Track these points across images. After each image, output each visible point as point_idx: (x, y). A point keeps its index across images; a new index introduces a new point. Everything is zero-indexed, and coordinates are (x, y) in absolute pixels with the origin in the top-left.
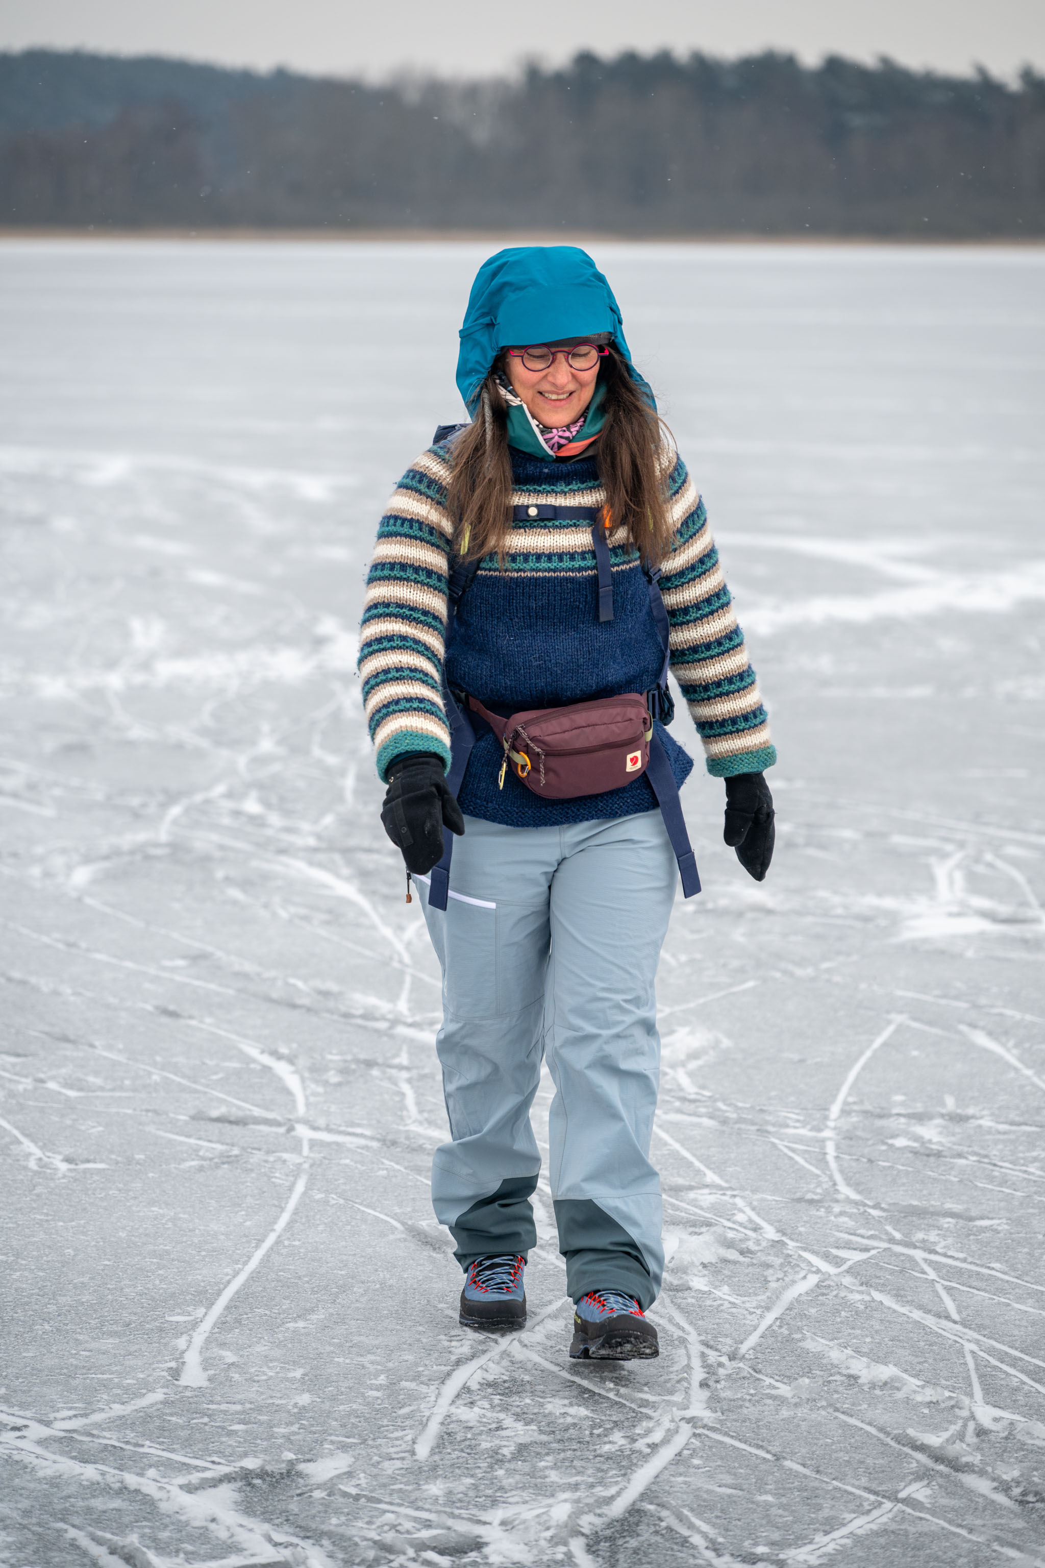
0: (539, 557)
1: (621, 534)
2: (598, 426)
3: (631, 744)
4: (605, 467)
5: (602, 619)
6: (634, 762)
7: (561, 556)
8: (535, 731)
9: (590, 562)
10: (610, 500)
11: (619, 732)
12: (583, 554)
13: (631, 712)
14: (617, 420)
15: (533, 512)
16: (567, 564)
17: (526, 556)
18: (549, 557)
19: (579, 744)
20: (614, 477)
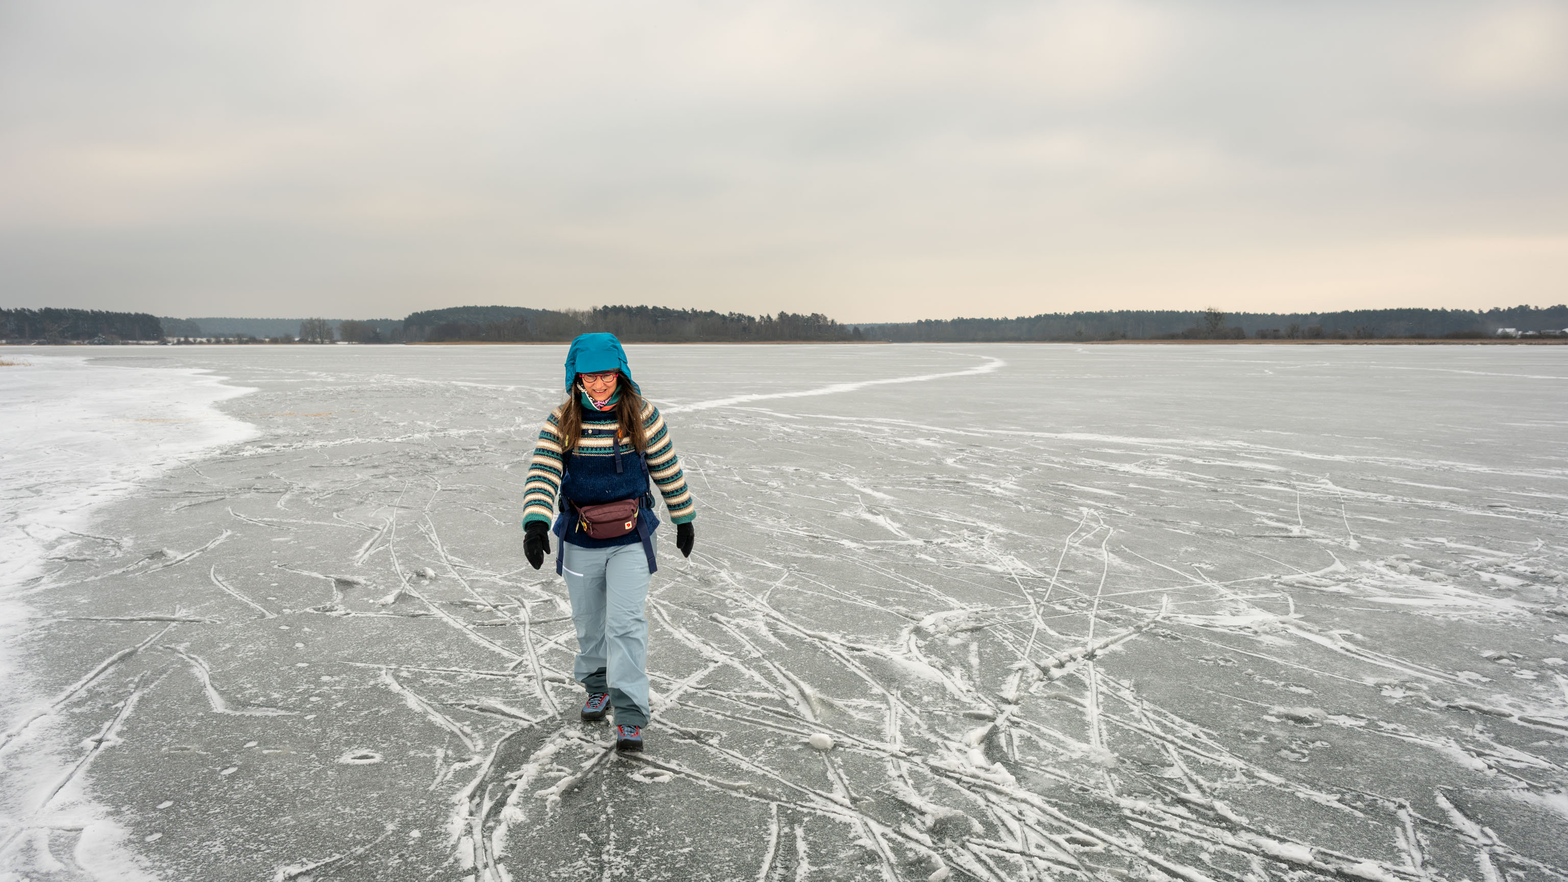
0: (592, 448)
1: (626, 440)
2: (616, 401)
3: (627, 519)
4: (619, 416)
5: (618, 471)
6: (629, 525)
7: (600, 449)
8: (588, 514)
9: (612, 451)
10: (621, 427)
11: (621, 515)
12: (609, 448)
13: (627, 507)
14: (622, 399)
15: (590, 432)
16: (603, 451)
17: (587, 448)
18: (596, 449)
19: (605, 519)
20: (622, 419)
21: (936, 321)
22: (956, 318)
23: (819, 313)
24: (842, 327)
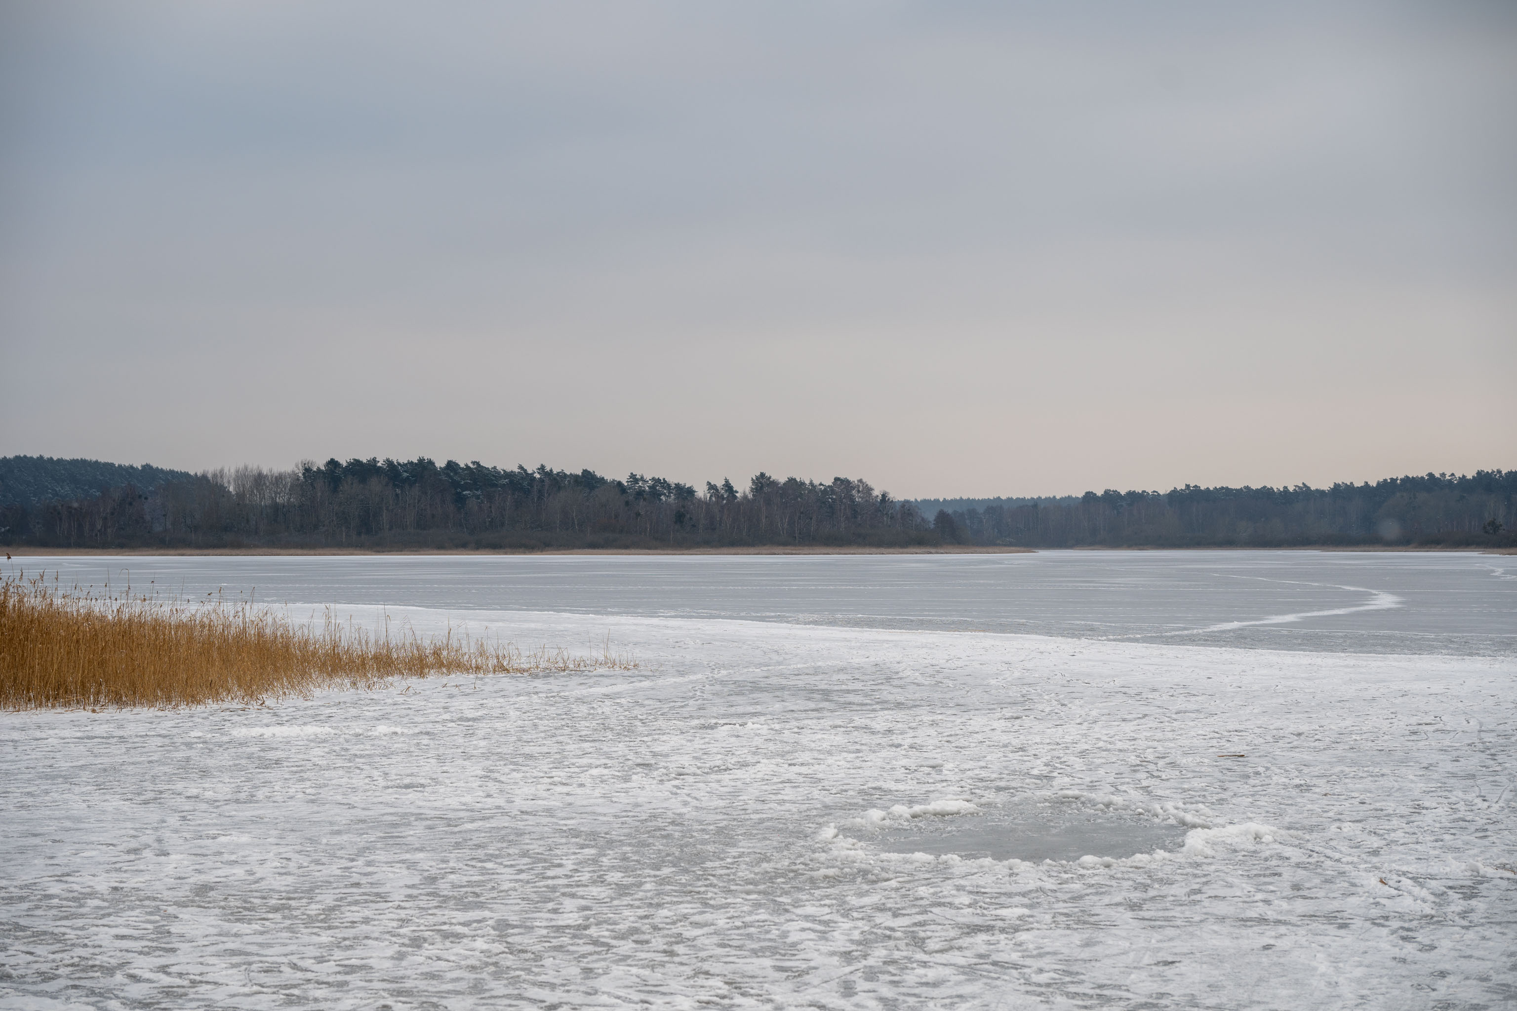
21: (1131, 495)
22: (1181, 486)
23: (853, 478)
24: (908, 510)
